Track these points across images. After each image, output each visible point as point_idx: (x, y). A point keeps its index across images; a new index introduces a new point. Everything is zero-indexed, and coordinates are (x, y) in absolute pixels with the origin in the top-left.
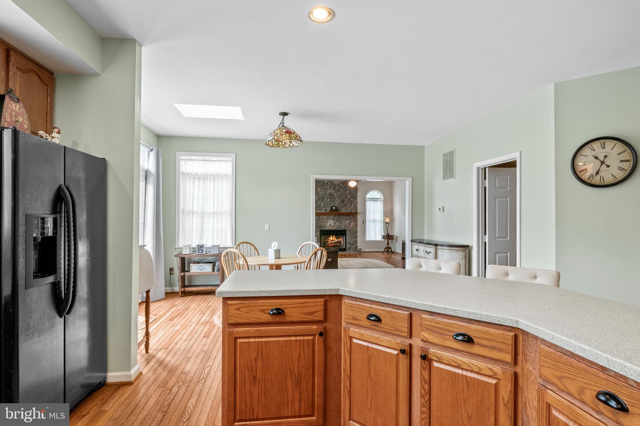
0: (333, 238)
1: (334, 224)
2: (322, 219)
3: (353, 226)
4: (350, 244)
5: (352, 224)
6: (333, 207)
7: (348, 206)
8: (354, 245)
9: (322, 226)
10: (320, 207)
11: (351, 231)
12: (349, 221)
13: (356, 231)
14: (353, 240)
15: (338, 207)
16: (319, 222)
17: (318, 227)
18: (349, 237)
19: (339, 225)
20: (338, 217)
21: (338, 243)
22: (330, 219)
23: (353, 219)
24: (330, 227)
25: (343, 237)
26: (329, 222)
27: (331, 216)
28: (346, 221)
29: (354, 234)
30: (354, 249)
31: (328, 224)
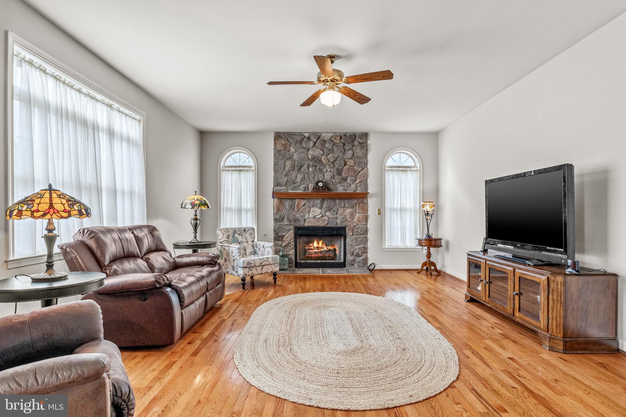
0: (318, 243)
1: (322, 217)
2: (298, 205)
3: (359, 220)
4: (353, 254)
5: (357, 215)
6: (320, 181)
7: (348, 181)
8: (361, 256)
9: (299, 220)
10: (294, 183)
11: (355, 229)
12: (352, 210)
13: (364, 230)
14: (360, 246)
15: (330, 183)
16: (294, 211)
17: (290, 220)
18: (352, 241)
19: (331, 218)
20: (330, 202)
21: (329, 252)
22: (314, 207)
23: (360, 206)
24: (314, 221)
25: (339, 241)
26: (311, 212)
27: (315, 200)
28: (346, 210)
29: (362, 235)
30: (362, 265)
31: (311, 216)
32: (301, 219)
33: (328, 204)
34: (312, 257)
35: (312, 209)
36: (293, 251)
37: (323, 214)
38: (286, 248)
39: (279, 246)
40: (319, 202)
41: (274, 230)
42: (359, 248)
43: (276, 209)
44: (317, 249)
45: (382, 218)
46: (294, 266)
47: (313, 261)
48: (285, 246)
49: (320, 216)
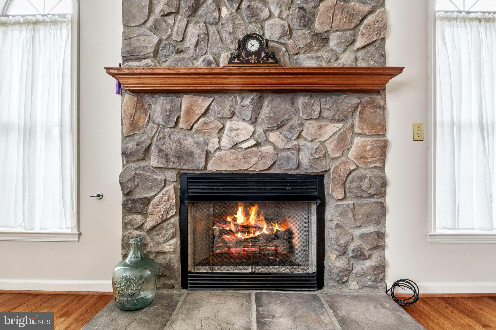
1: (258, 144)
2: (188, 112)
3: (361, 157)
4: (345, 253)
5: (357, 140)
6: (249, 37)
7: (332, 43)
8: (370, 257)
9: (191, 154)
10: (180, 52)
11: (352, 181)
12: (340, 125)
13: (379, 182)
14: (364, 230)
15: (280, 50)
16: (177, 130)
17: (167, 155)
18: (343, 214)
19: (283, 150)
20: (280, 104)
21: (275, 243)
22: (235, 118)
23: (365, 117)
24: (233, 157)
25: (304, 215)
26: (226, 131)
27: (239, 99)
28: (326, 125)
29: (371, 196)
30: (370, 283)
31: (225, 142)
32: (197, 151)
33: (275, 110)
34: (229, 256)
35: (229, 124)
36: (176, 241)
37: (259, 137)
38: (155, 233)
39: (137, 229)
40: (247, 102)
41: (121, 184)
42: (363, 236)
43: (127, 123)
44: (243, 232)
45: (427, 149)
46: (178, 285)
47: (232, 270)
48: (153, 228)
49: (252, 142)
